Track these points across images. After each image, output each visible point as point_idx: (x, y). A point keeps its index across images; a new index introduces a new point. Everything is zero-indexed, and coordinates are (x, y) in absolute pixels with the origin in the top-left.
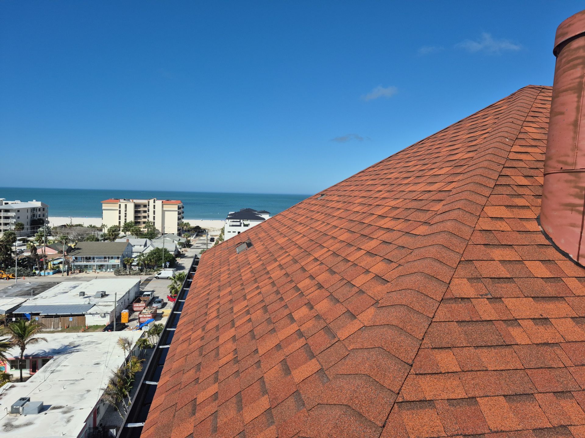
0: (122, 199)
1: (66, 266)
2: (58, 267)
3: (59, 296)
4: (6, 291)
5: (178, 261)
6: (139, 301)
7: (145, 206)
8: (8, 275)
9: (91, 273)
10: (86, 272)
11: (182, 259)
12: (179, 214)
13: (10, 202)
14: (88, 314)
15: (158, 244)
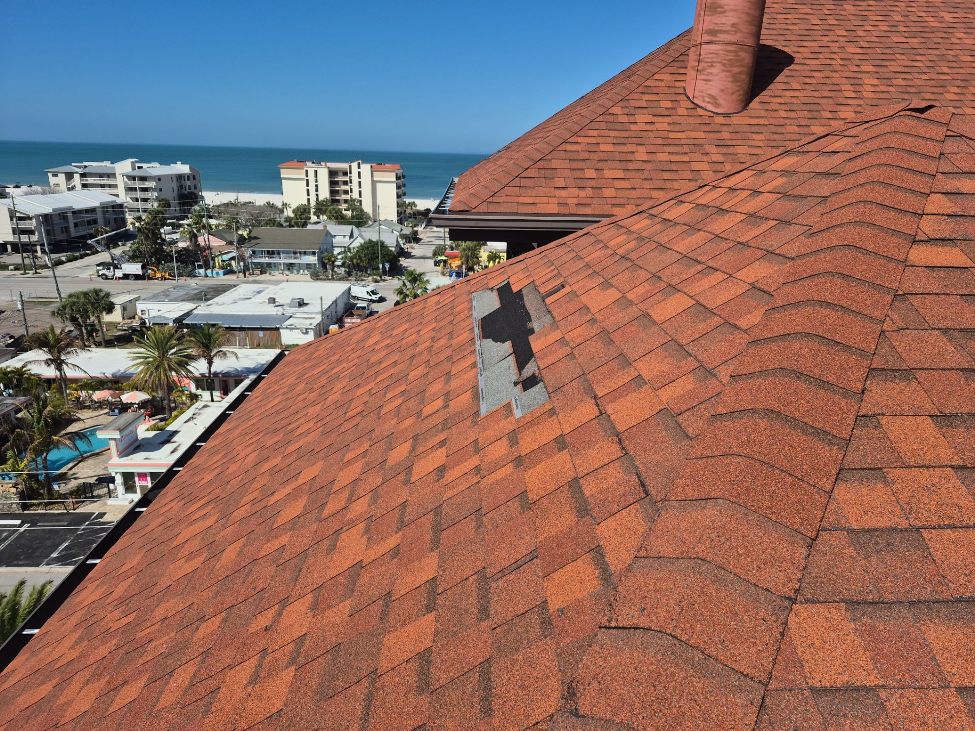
0: (309, 161)
1: (242, 264)
2: (230, 265)
3: (240, 302)
4: (168, 293)
5: (401, 263)
6: (351, 315)
7: (345, 174)
8: (163, 274)
9: (277, 275)
10: (270, 274)
11: (408, 260)
12: (398, 187)
13: (145, 166)
14: (284, 328)
15: (369, 234)
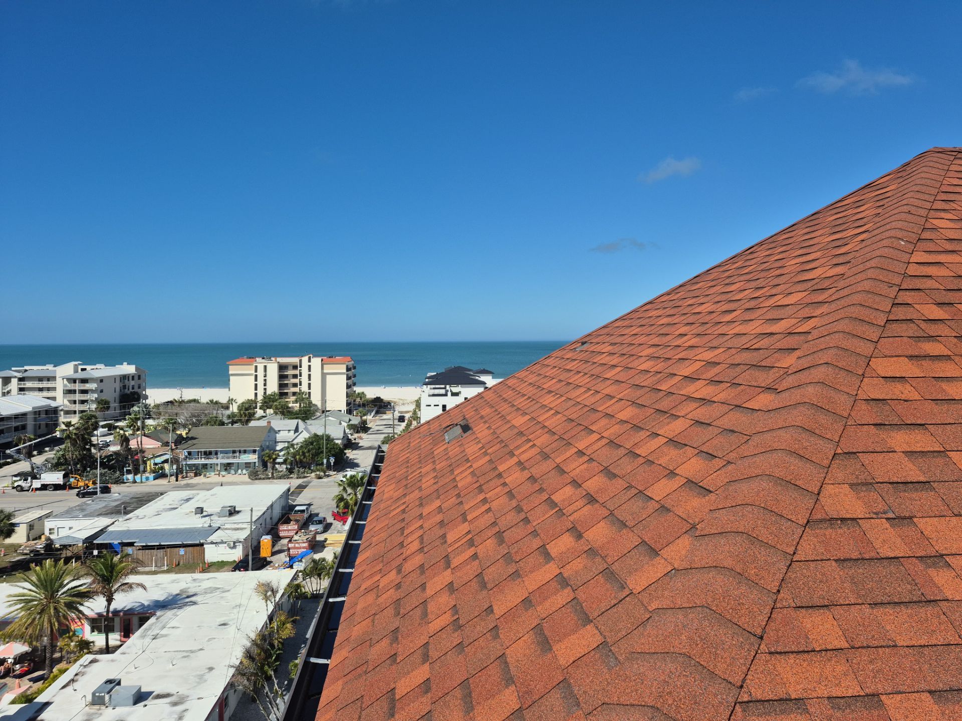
0: (259, 357)
1: (175, 467)
2: (162, 468)
3: (164, 514)
4: (84, 507)
5: (347, 455)
6: (287, 521)
7: (295, 367)
8: (87, 482)
9: (212, 477)
10: (205, 476)
11: (354, 452)
12: (348, 378)
13: (88, 368)
14: (208, 544)
15: (315, 427)
